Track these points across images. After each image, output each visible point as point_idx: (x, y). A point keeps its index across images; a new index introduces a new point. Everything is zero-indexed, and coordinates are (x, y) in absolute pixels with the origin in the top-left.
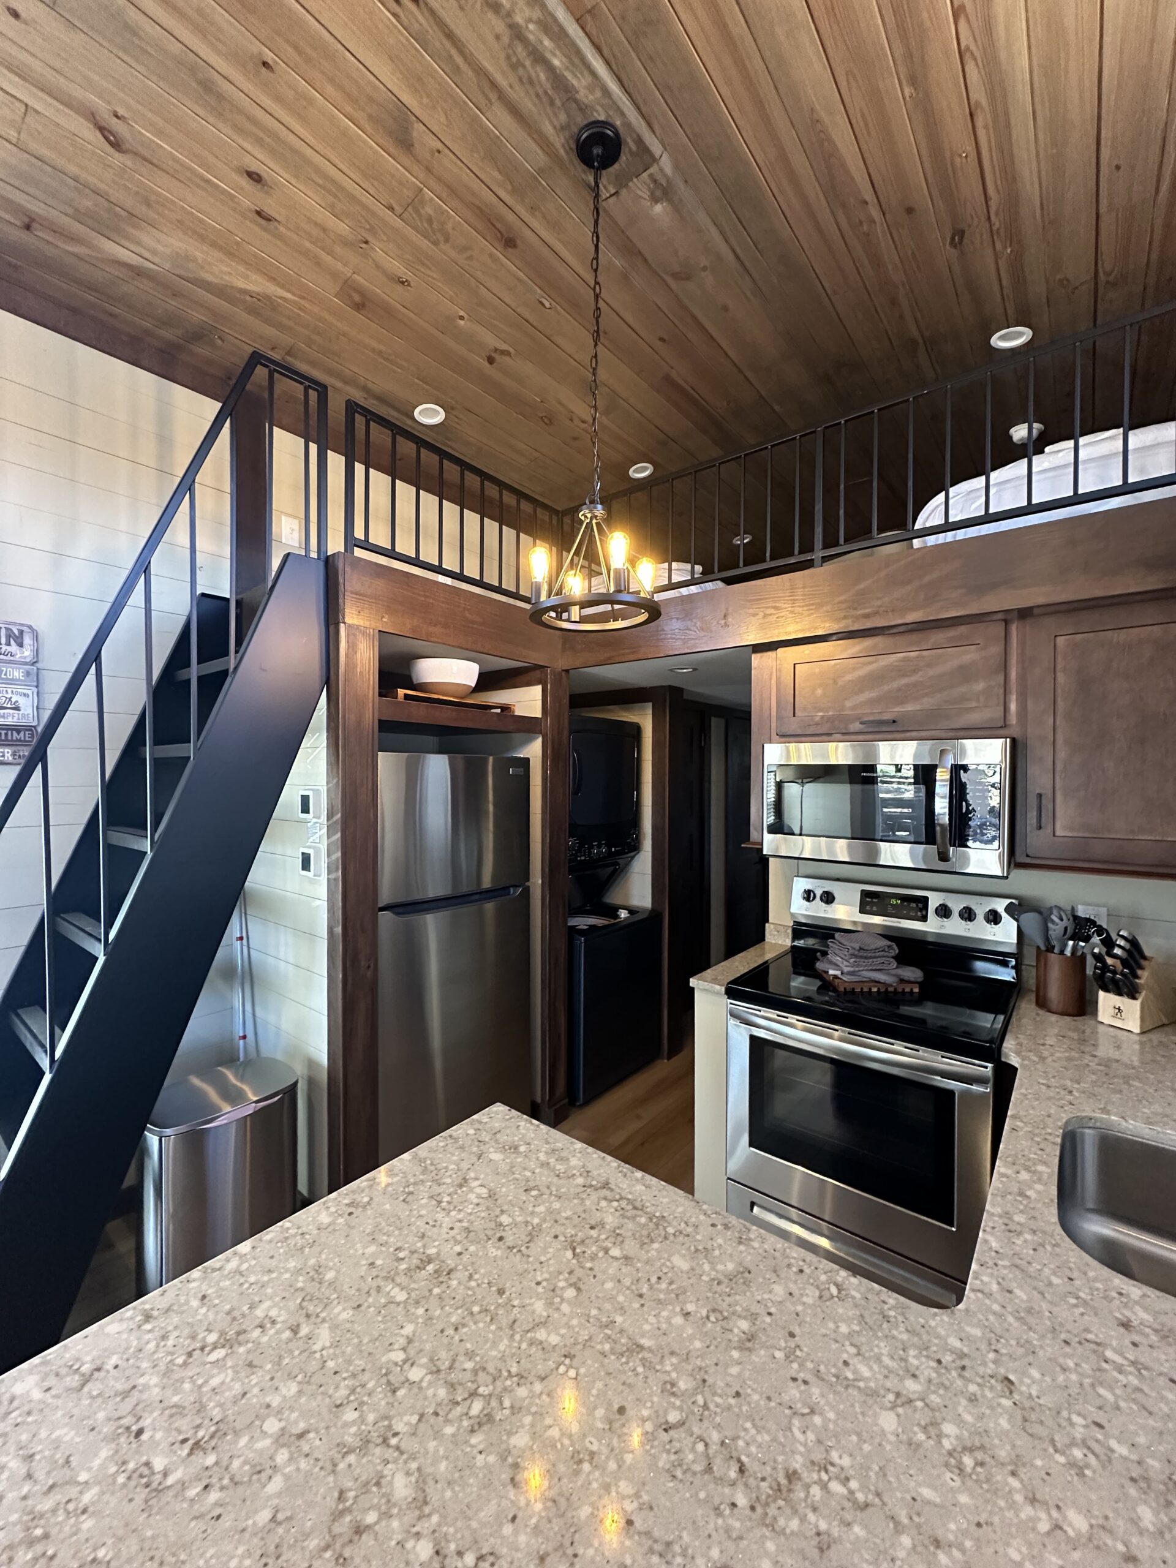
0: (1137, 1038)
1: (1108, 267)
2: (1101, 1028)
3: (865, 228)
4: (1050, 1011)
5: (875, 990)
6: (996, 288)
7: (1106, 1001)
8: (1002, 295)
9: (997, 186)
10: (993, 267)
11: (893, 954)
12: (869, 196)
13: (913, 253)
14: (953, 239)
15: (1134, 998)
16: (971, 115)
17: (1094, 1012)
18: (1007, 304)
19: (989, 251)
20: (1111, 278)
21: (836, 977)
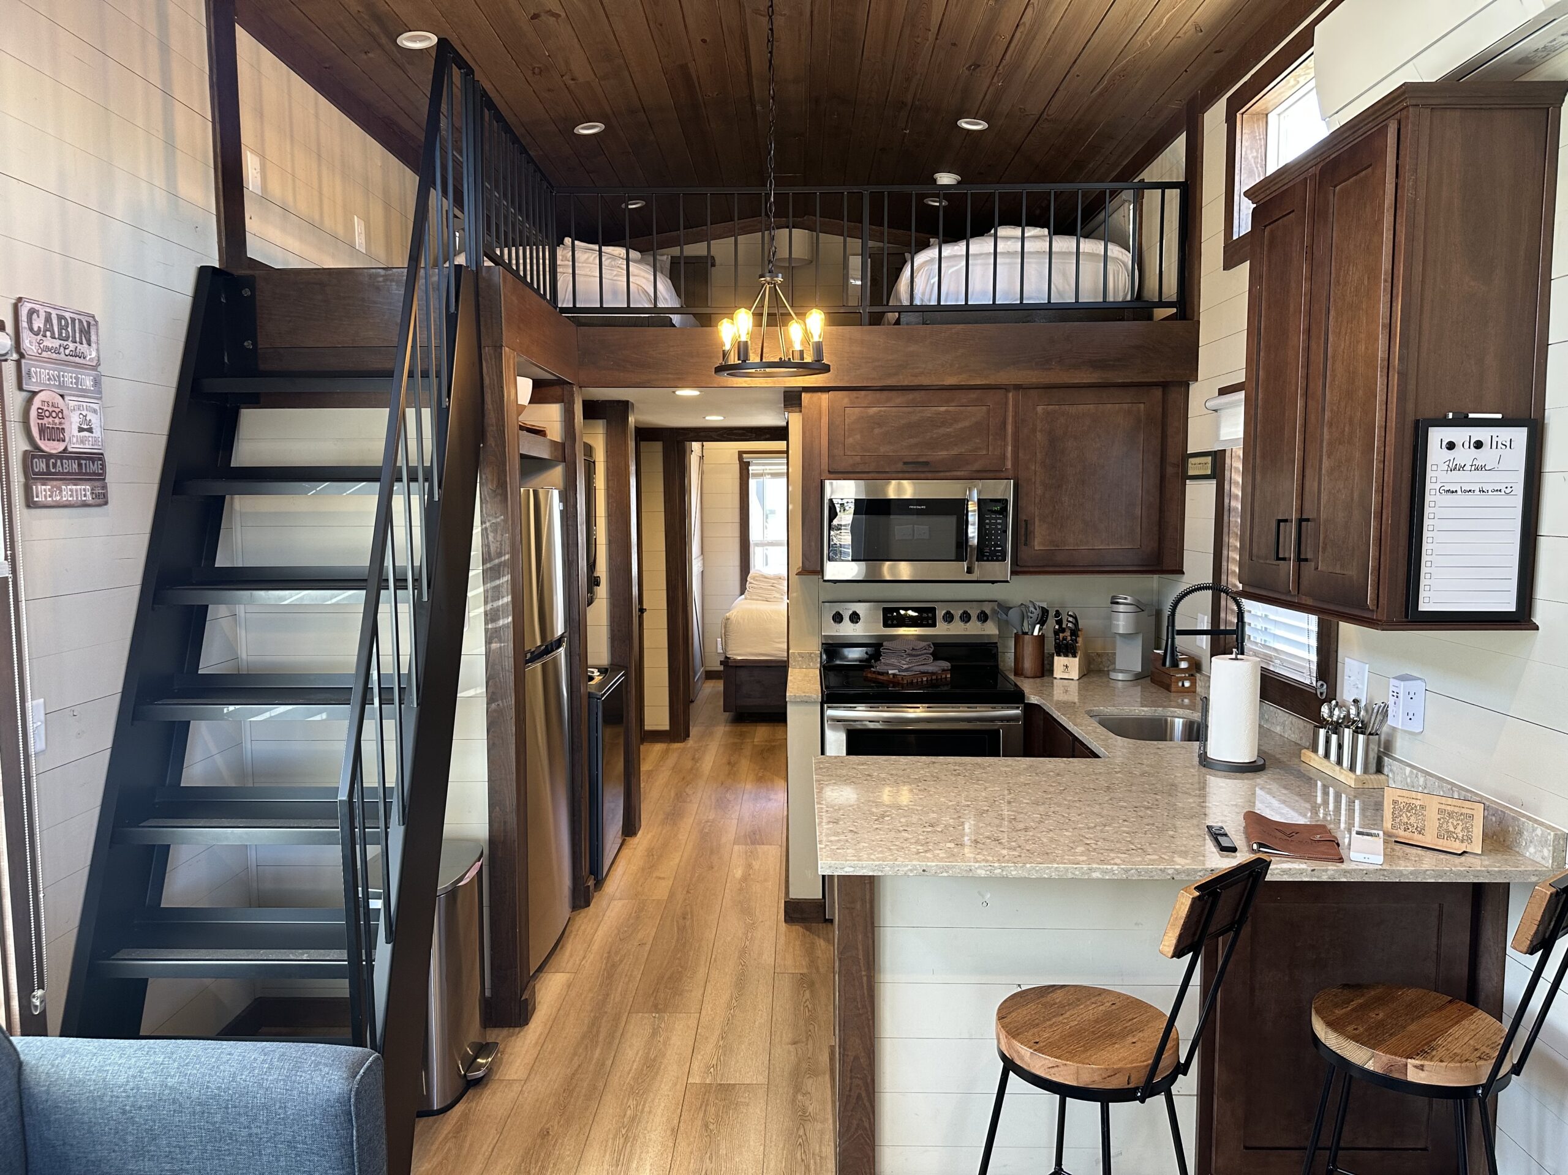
0: (1077, 682)
1: (1050, 113)
2: (1055, 681)
3: (919, 40)
4: (1025, 677)
5: (925, 679)
6: (981, 97)
7: (1059, 662)
8: (982, 101)
9: (1012, 56)
10: (985, 89)
11: (931, 651)
12: (934, 30)
13: (940, 63)
14: (971, 66)
15: (1075, 657)
16: (1018, 25)
17: (1051, 672)
18: (982, 108)
19: (988, 80)
20: (1049, 118)
21: (894, 675)
